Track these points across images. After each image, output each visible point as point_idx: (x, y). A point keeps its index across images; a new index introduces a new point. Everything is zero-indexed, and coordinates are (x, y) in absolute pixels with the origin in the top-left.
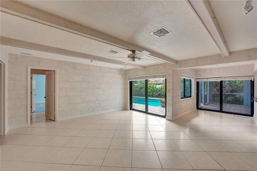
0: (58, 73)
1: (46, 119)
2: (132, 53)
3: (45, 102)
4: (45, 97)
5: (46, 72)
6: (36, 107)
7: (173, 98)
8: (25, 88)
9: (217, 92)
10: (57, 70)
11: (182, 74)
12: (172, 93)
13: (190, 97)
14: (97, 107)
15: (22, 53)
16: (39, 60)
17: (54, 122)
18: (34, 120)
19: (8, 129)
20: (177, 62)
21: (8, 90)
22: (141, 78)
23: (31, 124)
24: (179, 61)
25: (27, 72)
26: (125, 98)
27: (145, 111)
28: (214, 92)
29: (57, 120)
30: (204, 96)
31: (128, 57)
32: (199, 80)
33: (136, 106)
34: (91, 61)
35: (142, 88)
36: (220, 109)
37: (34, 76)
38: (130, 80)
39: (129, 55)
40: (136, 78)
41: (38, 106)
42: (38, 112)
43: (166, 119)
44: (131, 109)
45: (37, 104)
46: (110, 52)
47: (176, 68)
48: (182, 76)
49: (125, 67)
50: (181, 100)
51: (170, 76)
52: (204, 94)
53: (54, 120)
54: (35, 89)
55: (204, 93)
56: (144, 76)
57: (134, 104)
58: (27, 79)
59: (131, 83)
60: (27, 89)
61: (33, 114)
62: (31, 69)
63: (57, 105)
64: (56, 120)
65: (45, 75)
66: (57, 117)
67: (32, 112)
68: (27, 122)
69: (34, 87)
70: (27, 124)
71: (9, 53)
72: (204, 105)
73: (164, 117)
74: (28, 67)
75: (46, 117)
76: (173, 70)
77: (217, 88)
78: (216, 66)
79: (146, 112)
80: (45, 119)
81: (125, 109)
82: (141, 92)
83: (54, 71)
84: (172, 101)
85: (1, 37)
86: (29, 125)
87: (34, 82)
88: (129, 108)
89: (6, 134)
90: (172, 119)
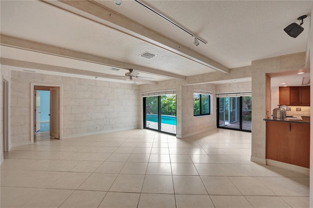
0: (62, 89)
1: (51, 138)
2: (129, 72)
3: (49, 121)
4: (49, 115)
5: (50, 88)
6: (41, 126)
7: (182, 114)
8: (29, 106)
9: (248, 109)
10: (61, 86)
11: (195, 90)
12: (182, 110)
13: (209, 114)
14: (106, 125)
15: (25, 70)
16: (43, 77)
17: (58, 140)
18: (38, 138)
19: (11, 146)
20: (185, 78)
21: (11, 107)
22: (165, 93)
23: (34, 142)
24: (188, 76)
25: (30, 89)
26: (138, 116)
27: (158, 129)
28: (246, 109)
29: (62, 138)
30: (230, 113)
31: (126, 75)
32: (219, 96)
33: (150, 124)
34: (96, 78)
35: (166, 105)
36: (239, 127)
37: (38, 92)
38: (144, 96)
39: (126, 74)
40: (149, 94)
41: (43, 125)
42: (42, 131)
43: (177, 138)
44: (145, 127)
45: (42, 123)
46: (112, 69)
47: (185, 84)
48: (195, 92)
49: (135, 82)
50: (194, 117)
51: (179, 92)
52: (230, 111)
53: (59, 139)
54: (39, 107)
55: (230, 109)
56: (156, 92)
57: (147, 122)
58: (30, 96)
59: (144, 99)
60: (30, 107)
61: (38, 133)
62: (34, 86)
63: (62, 123)
64: (60, 139)
65: (50, 91)
66: (62, 135)
67: (36, 131)
68: (30, 140)
69: (38, 104)
70: (31, 142)
71: (12, 71)
72: (230, 123)
73: (175, 135)
74: (31, 84)
75: (50, 136)
76: (183, 86)
77: (248, 104)
78: (231, 81)
79: (159, 131)
80: (49, 137)
81: (138, 128)
82: (165, 110)
83: (59, 87)
84: (182, 118)
85: (1, 58)
86: (32, 143)
87: (38, 98)
88: (142, 127)
89: (9, 150)
90: (182, 136)
